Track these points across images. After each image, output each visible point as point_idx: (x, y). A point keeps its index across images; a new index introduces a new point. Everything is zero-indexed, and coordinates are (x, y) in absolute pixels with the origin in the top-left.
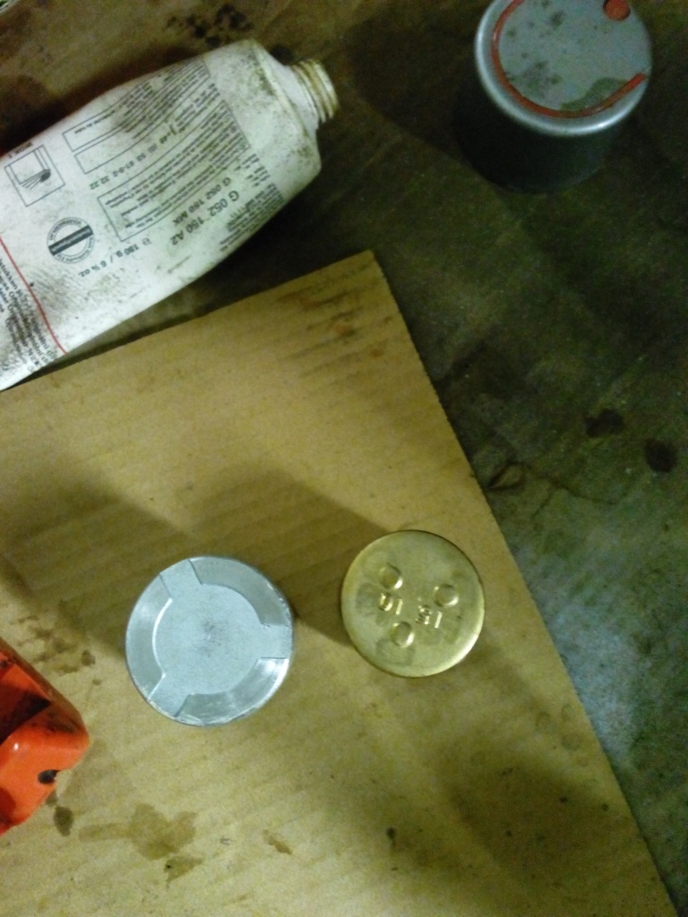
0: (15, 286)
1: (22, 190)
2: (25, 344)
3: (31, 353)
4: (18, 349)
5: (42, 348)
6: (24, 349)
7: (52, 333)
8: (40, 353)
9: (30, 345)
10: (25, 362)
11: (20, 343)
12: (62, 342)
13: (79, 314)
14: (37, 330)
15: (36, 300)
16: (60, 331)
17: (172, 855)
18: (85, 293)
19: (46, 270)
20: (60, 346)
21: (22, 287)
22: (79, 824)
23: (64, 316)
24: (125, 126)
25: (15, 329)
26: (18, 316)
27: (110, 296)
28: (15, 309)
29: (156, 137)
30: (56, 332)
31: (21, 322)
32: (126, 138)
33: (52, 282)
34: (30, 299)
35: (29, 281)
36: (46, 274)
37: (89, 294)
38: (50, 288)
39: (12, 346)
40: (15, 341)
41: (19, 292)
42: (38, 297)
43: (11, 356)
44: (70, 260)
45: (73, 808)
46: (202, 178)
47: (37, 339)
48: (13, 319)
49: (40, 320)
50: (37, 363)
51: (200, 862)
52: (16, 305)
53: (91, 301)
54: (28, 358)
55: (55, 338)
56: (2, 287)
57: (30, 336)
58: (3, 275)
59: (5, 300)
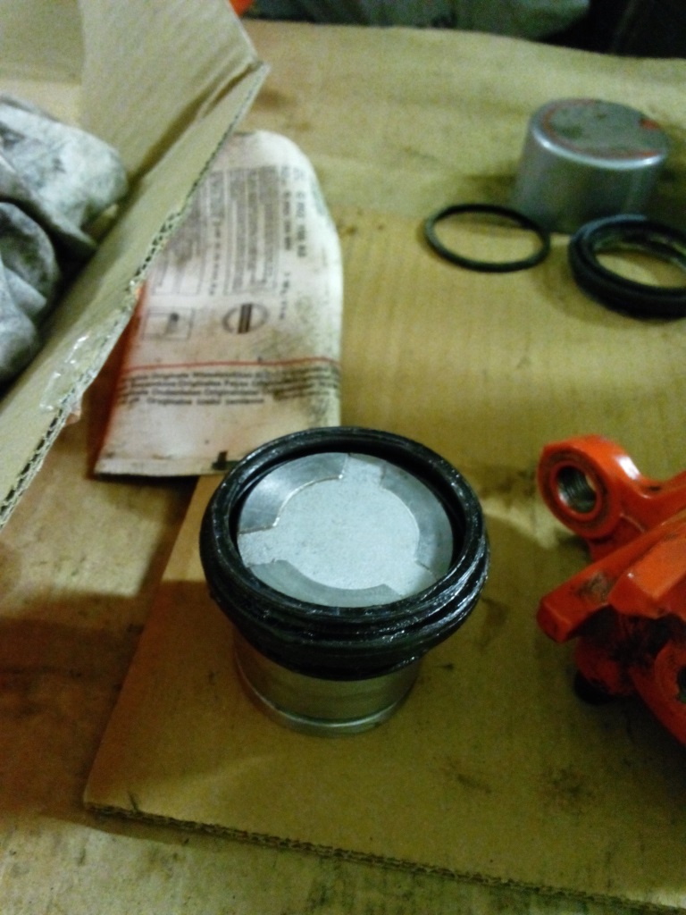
0: (249, 375)
3: (322, 384)
5: (324, 374)
7: (317, 359)
9: (316, 382)
10: (327, 393)
11: (307, 391)
12: (330, 356)
14: (306, 371)
16: (320, 351)
20: (332, 361)
21: (254, 370)
23: (309, 343)
25: (291, 393)
26: (278, 387)
30: (319, 355)
31: (286, 386)
35: (254, 359)
36: (259, 345)
38: (273, 346)
41: (258, 375)
42: (276, 360)
43: (312, 401)
47: (311, 375)
48: (278, 394)
49: (297, 367)
50: (334, 386)
52: (266, 385)
55: (323, 359)
56: (240, 388)
57: (305, 380)
58: (232, 380)
59: (255, 393)
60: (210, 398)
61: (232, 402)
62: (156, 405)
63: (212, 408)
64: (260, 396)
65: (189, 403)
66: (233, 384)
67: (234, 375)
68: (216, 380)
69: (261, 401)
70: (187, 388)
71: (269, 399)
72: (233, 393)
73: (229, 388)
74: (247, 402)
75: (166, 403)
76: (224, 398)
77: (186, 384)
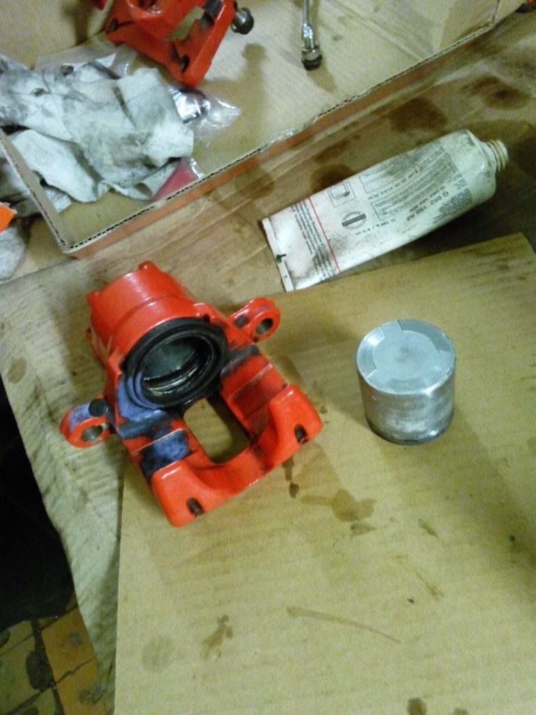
0: (321, 241)
1: (334, 201)
2: (320, 266)
3: (322, 270)
4: (316, 268)
5: (329, 268)
6: (319, 268)
7: (336, 261)
8: (327, 270)
9: (323, 266)
10: (318, 274)
11: (318, 266)
12: (339, 265)
13: (352, 252)
14: (328, 260)
15: (330, 247)
16: (340, 260)
17: (356, 521)
18: (356, 242)
19: (339, 232)
20: (338, 267)
21: (325, 241)
22: (302, 493)
23: (343, 253)
24: (391, 173)
25: (316, 260)
26: (320, 255)
27: (369, 244)
28: (319, 252)
29: (406, 176)
30: (338, 260)
31: (320, 258)
32: (391, 178)
33: (340, 238)
34: (327, 247)
35: (329, 238)
36: (338, 235)
37: (359, 242)
38: (339, 241)
39: (314, 267)
40: (315, 265)
41: (322, 245)
42: (332, 246)
43: (312, 271)
44: (352, 228)
45: (300, 485)
46: (429, 189)
47: (327, 263)
48: (317, 256)
49: (330, 255)
50: (324, 275)
51: (374, 529)
52: (320, 250)
53: (359, 245)
54: (320, 272)
55: (336, 263)
56: (314, 242)
57: (324, 263)
58: (316, 236)
59: (314, 248)
60: (306, 234)
61: (307, 243)
62: (295, 218)
63: (303, 238)
64: (313, 251)
65: (301, 229)
66: (315, 238)
67: (319, 236)
68: (314, 231)
69: (312, 253)
70: (306, 224)
71: (314, 255)
72: (311, 241)
73: (312, 239)
74: (310, 249)
75: (298, 221)
76: (308, 239)
77: (308, 222)
